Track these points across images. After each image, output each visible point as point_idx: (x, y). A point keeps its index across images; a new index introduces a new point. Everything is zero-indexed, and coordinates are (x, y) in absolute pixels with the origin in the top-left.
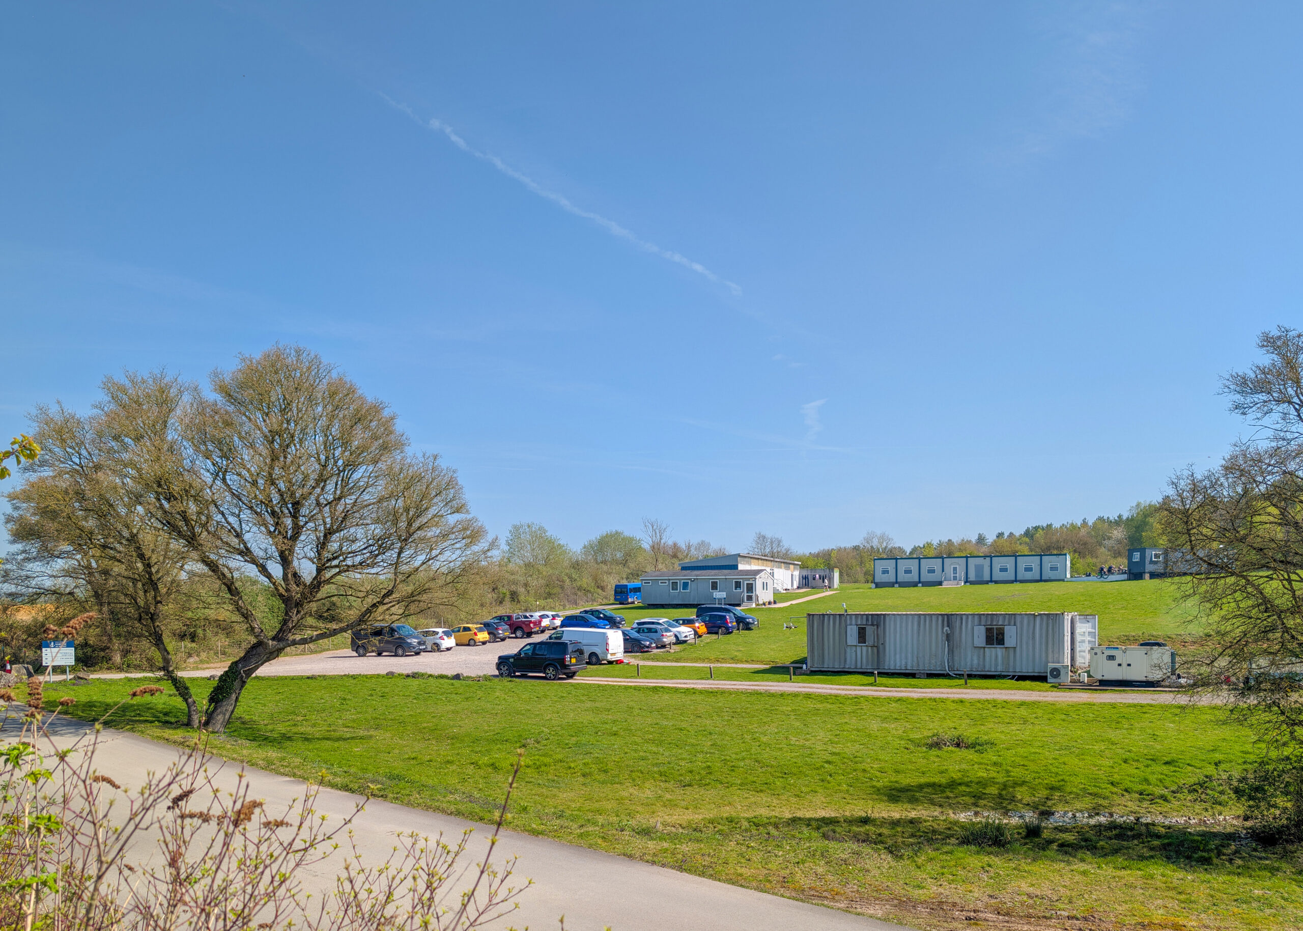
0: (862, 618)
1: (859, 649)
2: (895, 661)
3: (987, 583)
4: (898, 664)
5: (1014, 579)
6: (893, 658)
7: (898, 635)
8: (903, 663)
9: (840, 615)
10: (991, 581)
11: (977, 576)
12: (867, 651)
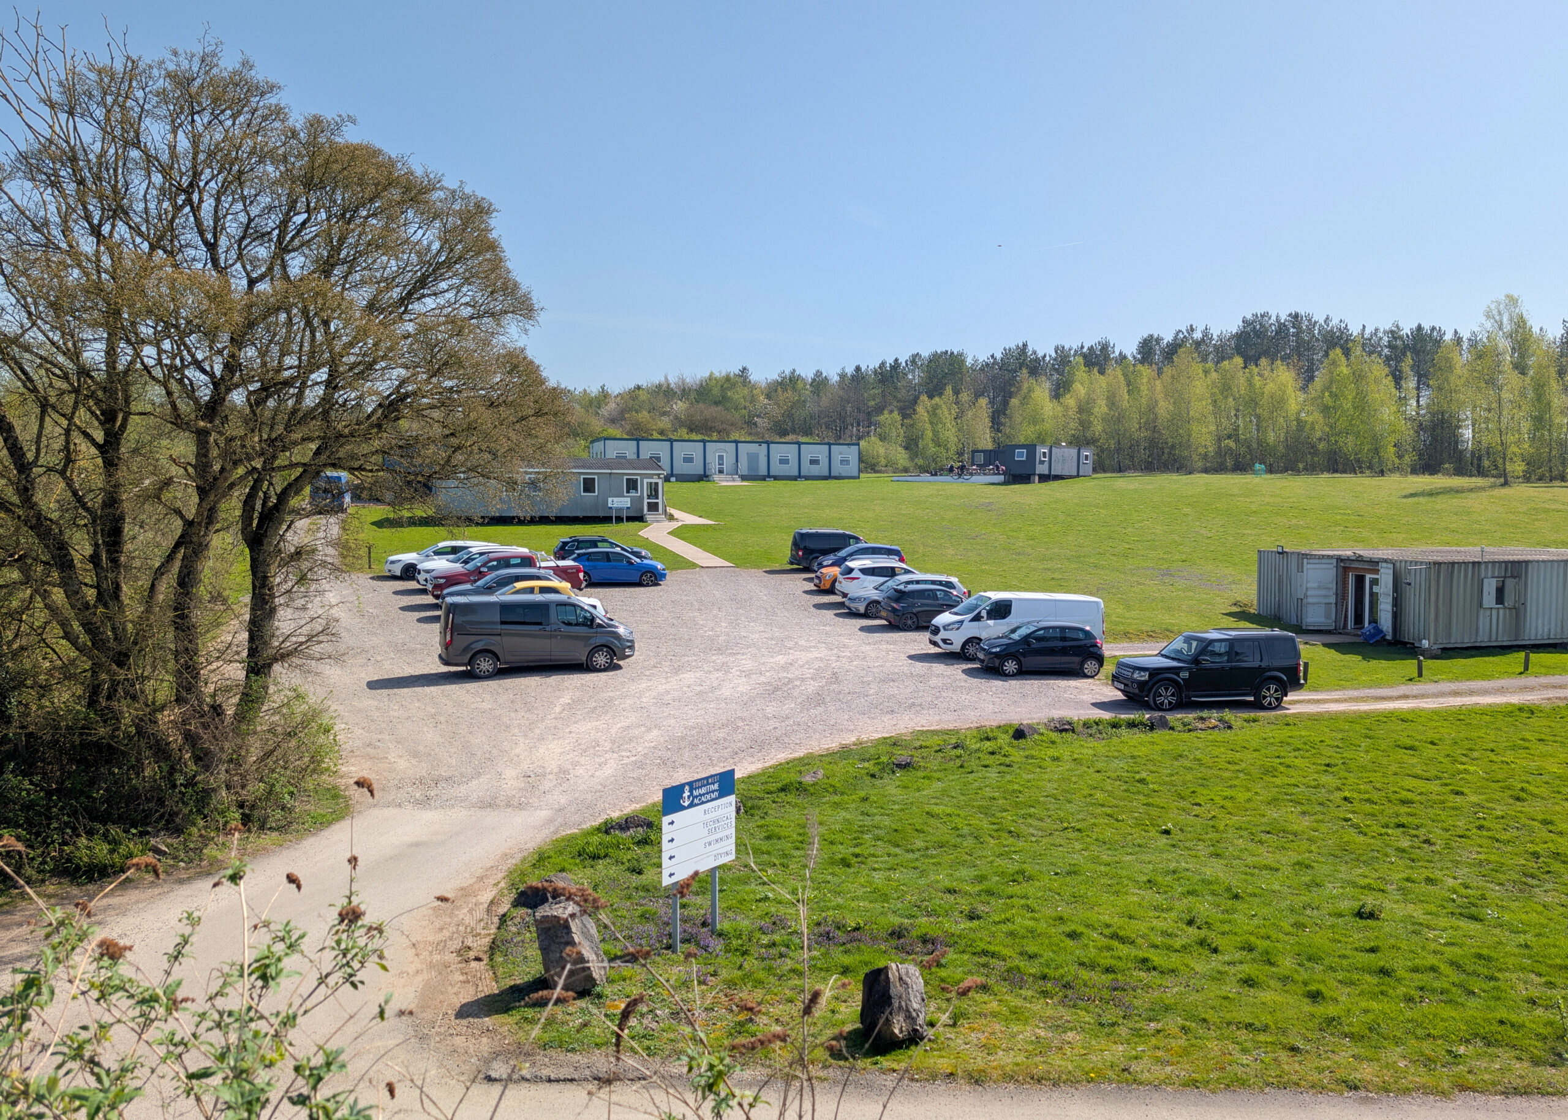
0: (1500, 568)
1: (1494, 612)
2: (1537, 627)
3: (763, 478)
4: (1540, 633)
5: (797, 474)
6: (1534, 625)
7: (1541, 590)
8: (1546, 630)
9: (1474, 563)
10: (769, 476)
11: (750, 468)
12: (1505, 615)
